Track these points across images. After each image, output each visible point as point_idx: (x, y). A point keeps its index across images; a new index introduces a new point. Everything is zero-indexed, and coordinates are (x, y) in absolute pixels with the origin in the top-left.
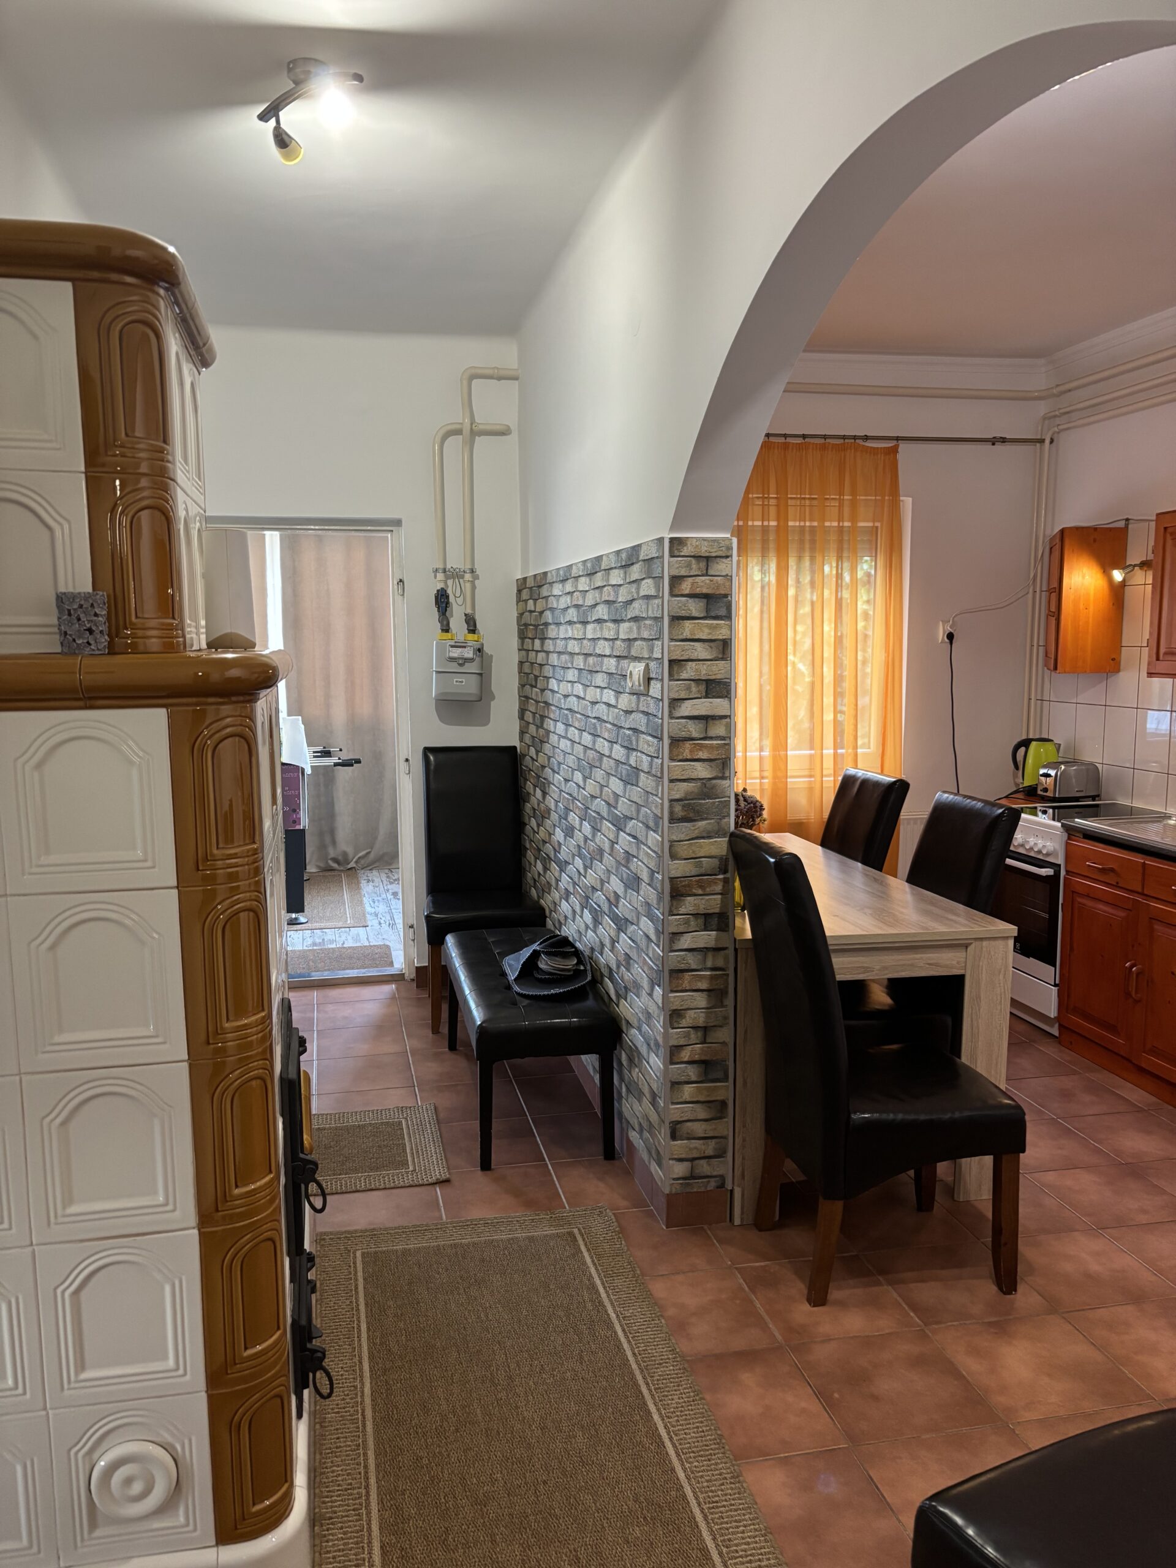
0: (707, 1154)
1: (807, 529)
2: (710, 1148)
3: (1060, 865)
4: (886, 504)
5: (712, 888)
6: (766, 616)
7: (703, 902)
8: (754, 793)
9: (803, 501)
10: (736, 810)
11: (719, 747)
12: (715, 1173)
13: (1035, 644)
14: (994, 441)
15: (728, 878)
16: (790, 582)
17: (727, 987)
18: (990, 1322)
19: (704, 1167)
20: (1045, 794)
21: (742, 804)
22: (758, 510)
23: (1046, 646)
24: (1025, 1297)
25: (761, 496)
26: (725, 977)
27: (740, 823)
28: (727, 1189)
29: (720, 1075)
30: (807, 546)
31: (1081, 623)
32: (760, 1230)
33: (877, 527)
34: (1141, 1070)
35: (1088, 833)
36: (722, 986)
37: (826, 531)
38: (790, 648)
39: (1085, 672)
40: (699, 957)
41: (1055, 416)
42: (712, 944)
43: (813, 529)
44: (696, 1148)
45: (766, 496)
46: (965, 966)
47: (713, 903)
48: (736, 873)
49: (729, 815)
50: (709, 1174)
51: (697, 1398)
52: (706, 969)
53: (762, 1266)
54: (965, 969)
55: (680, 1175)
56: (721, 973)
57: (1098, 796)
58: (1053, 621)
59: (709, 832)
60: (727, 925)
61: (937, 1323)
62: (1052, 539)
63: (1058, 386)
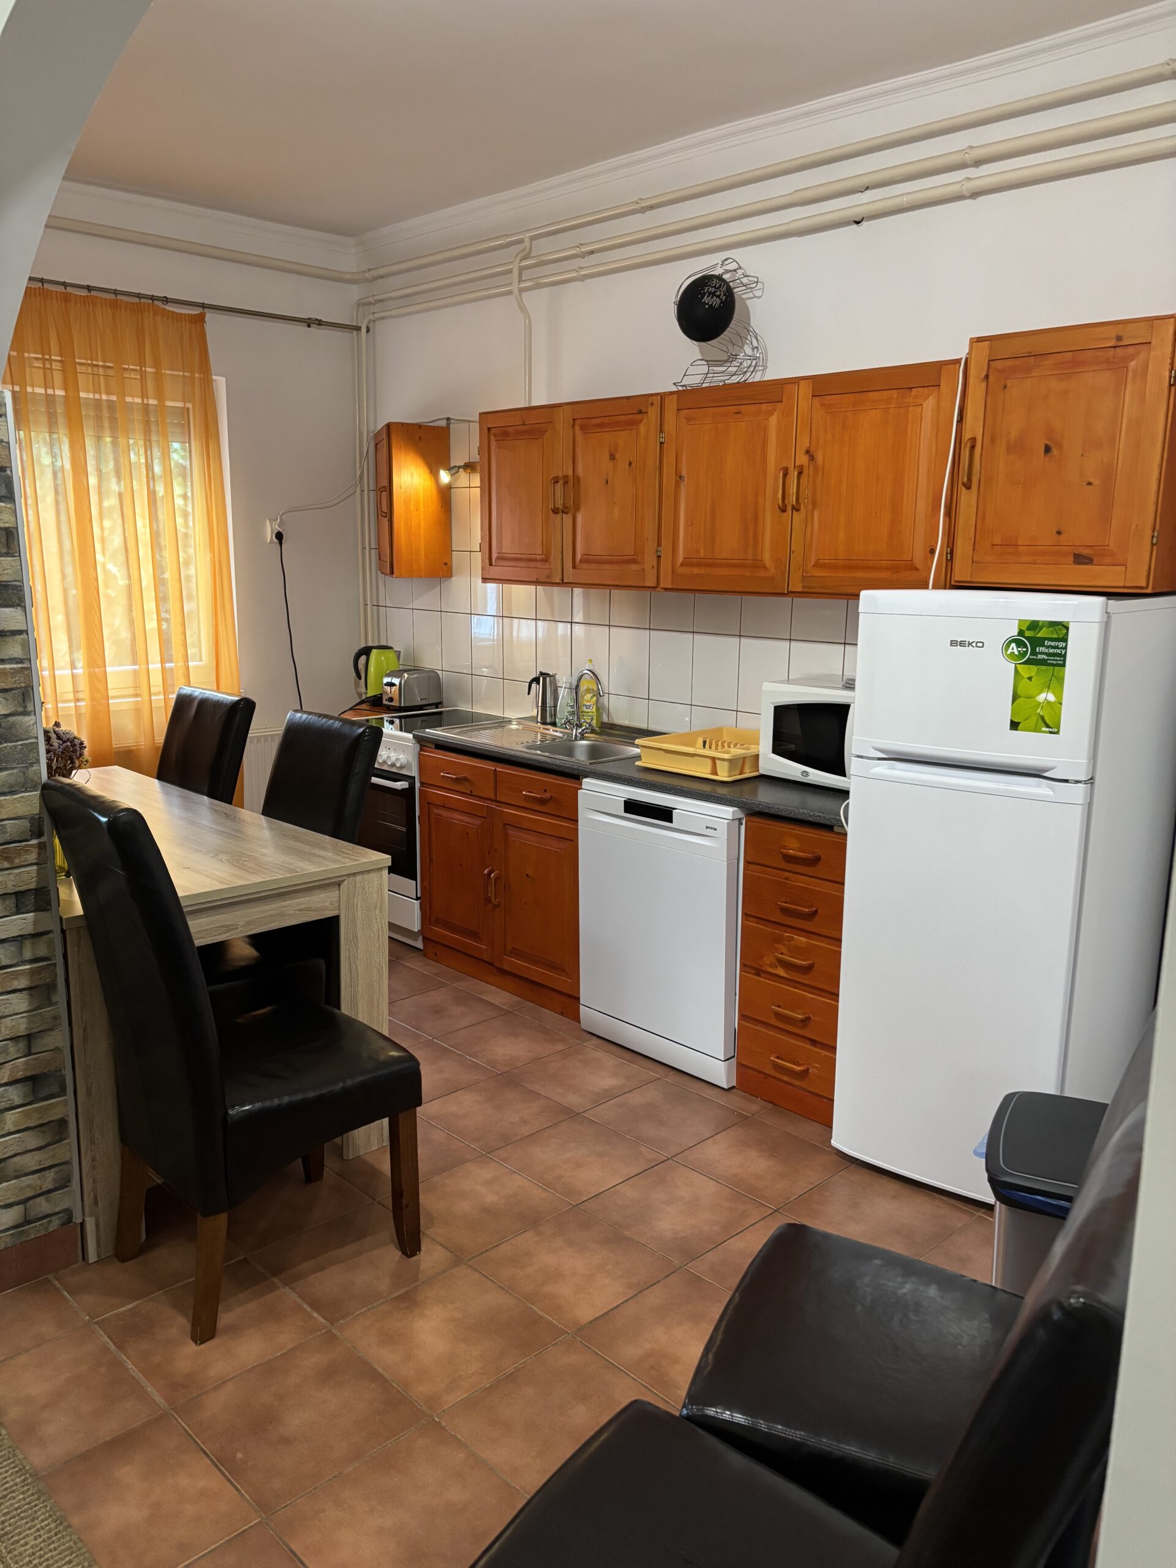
0: (44, 1189)
1: (105, 404)
2: (49, 1180)
3: (414, 777)
4: (197, 382)
5: (23, 858)
6: (62, 507)
7: (12, 877)
8: (68, 727)
9: (95, 369)
10: (48, 751)
11: (15, 672)
12: (57, 1209)
13: (367, 547)
14: (309, 323)
15: (45, 843)
16: (89, 469)
17: (55, 980)
18: (398, 1296)
19: (43, 1206)
20: (390, 704)
21: (56, 743)
22: (38, 375)
23: (379, 548)
24: (431, 1256)
25: (40, 356)
26: (53, 967)
27: (54, 767)
28: (75, 1223)
29: (55, 1089)
30: (106, 424)
31: (413, 526)
32: (123, 1261)
33: (188, 409)
34: (503, 972)
35: (440, 743)
36: (48, 980)
37: (129, 407)
38: (98, 547)
39: (421, 577)
40: (13, 949)
41: (369, 304)
42: (30, 930)
43: (111, 405)
44: (28, 1186)
45: (47, 357)
46: (340, 905)
47: (26, 877)
48: (55, 832)
49: (38, 761)
50: (50, 1212)
51: (61, 1528)
52: (24, 962)
53: (129, 1310)
54: (340, 910)
55: (11, 1224)
56: (45, 963)
57: (441, 703)
58: (385, 522)
59: (11, 786)
60: (48, 903)
61: (344, 1317)
62: (377, 435)
63: (369, 270)
